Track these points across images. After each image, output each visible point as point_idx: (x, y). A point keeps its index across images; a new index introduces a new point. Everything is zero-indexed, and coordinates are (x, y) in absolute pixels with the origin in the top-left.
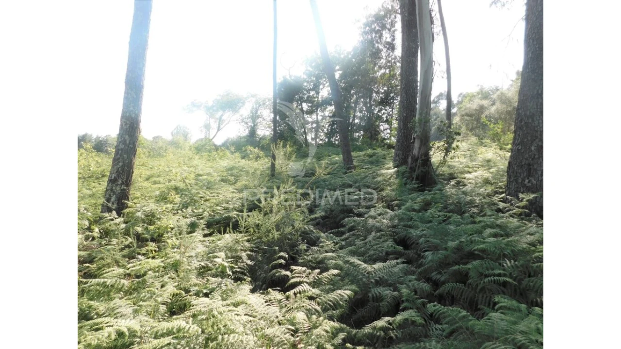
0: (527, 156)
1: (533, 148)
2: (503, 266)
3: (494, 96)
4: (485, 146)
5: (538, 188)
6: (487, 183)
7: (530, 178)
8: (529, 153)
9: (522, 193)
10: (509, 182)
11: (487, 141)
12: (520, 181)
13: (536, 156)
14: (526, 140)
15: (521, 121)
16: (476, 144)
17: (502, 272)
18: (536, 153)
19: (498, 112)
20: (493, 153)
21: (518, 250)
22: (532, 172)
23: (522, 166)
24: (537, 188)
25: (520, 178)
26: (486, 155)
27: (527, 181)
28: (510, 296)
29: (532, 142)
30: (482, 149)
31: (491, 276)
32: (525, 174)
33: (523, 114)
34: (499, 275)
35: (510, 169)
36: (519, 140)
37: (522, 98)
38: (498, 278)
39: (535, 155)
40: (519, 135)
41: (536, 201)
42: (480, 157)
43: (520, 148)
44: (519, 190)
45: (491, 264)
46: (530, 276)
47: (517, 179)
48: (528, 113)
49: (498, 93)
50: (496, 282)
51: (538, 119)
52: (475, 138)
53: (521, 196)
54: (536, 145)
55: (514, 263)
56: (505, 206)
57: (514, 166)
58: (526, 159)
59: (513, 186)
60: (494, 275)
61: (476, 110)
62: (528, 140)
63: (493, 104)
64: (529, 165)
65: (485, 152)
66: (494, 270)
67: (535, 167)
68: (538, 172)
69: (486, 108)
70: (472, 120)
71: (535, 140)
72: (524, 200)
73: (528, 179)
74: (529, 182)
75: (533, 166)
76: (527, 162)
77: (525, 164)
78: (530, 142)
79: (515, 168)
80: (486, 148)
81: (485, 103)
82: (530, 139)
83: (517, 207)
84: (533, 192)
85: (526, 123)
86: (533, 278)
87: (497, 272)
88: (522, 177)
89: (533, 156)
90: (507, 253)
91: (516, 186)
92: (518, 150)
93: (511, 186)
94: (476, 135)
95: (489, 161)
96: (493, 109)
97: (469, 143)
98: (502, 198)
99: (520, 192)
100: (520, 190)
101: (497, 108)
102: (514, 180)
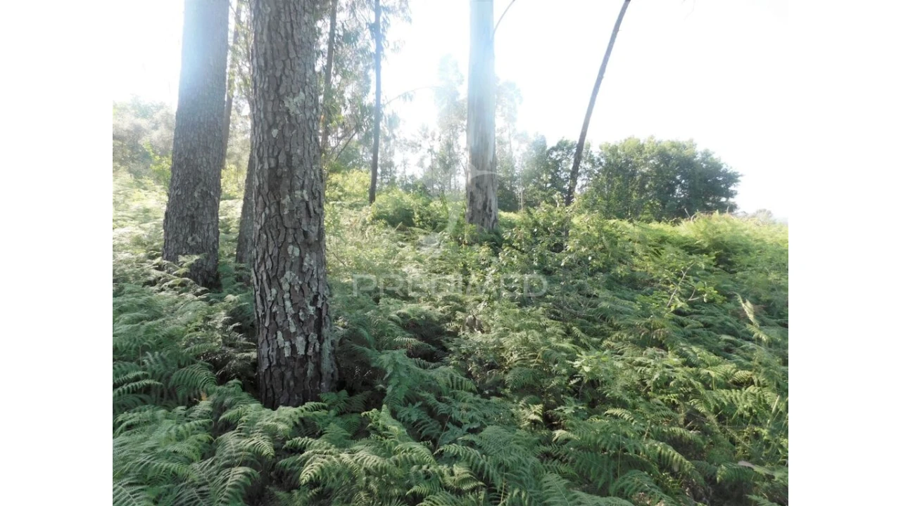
0: (189, 204)
1: (196, 195)
2: (143, 363)
3: (157, 116)
4: (145, 189)
5: (205, 248)
6: (138, 244)
7: (194, 235)
8: (191, 200)
9: (184, 255)
10: (167, 241)
11: (149, 182)
12: (181, 238)
13: (201, 206)
14: (187, 183)
15: (180, 155)
16: (130, 186)
17: (140, 373)
18: (200, 201)
19: (163, 141)
20: (157, 200)
21: (163, 336)
22: (196, 226)
23: (183, 219)
24: (202, 247)
25: (181, 235)
26: (144, 202)
27: (190, 239)
28: (155, 404)
29: (195, 186)
30: (138, 193)
31: (122, 385)
32: (188, 230)
33: (182, 146)
34: (137, 379)
35: (167, 223)
36: (178, 183)
37: (180, 124)
38: (133, 384)
39: (199, 204)
40: (178, 175)
41: (203, 265)
42: (135, 205)
43: (180, 193)
44: (180, 251)
45: (123, 367)
46: (180, 367)
47: (178, 236)
48: (189, 147)
49: (162, 112)
50: (131, 391)
51: (201, 156)
52: (129, 175)
53: (182, 259)
54: (200, 190)
55: (159, 355)
56: (160, 276)
57: (172, 217)
58: (188, 209)
59: (172, 246)
60: (128, 381)
61: (128, 131)
62: (189, 183)
63: (156, 128)
64: (192, 217)
65: (145, 198)
66: (127, 373)
67: (200, 219)
68: (204, 226)
69: (145, 130)
70: (122, 146)
71: (198, 184)
72: (185, 265)
73: (192, 235)
74: (193, 240)
75: (198, 218)
76: (189, 213)
77: (187, 215)
78: (192, 186)
79: (175, 222)
80: (144, 192)
81: (144, 123)
82: (191, 181)
83: (178, 275)
84: (198, 253)
85: (186, 159)
86: (184, 369)
87: (131, 375)
88: (183, 233)
89: (197, 204)
90: (147, 344)
91: (176, 247)
92: (177, 195)
93: (169, 247)
94: (130, 171)
95: (147, 211)
96: (155, 135)
97: (118, 182)
98: (157, 264)
99: (181, 254)
100: (182, 252)
101: (162, 135)
102: (173, 238)
